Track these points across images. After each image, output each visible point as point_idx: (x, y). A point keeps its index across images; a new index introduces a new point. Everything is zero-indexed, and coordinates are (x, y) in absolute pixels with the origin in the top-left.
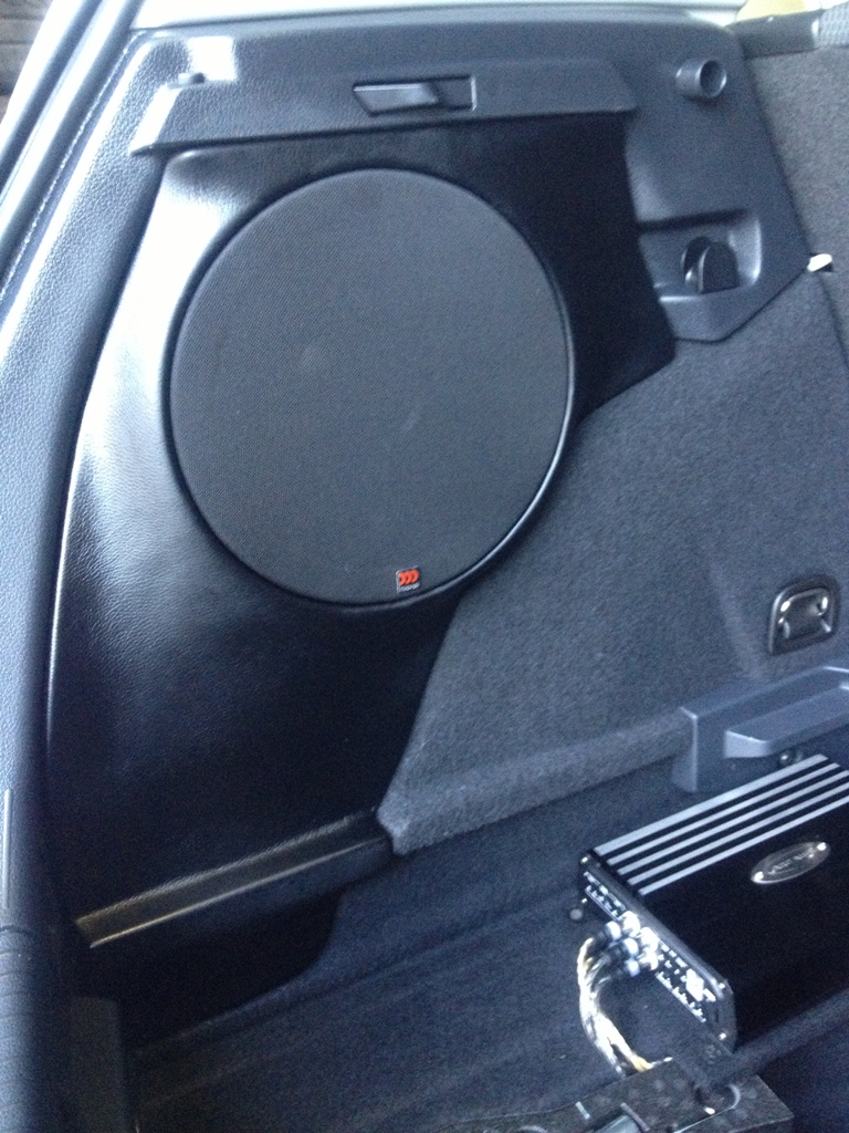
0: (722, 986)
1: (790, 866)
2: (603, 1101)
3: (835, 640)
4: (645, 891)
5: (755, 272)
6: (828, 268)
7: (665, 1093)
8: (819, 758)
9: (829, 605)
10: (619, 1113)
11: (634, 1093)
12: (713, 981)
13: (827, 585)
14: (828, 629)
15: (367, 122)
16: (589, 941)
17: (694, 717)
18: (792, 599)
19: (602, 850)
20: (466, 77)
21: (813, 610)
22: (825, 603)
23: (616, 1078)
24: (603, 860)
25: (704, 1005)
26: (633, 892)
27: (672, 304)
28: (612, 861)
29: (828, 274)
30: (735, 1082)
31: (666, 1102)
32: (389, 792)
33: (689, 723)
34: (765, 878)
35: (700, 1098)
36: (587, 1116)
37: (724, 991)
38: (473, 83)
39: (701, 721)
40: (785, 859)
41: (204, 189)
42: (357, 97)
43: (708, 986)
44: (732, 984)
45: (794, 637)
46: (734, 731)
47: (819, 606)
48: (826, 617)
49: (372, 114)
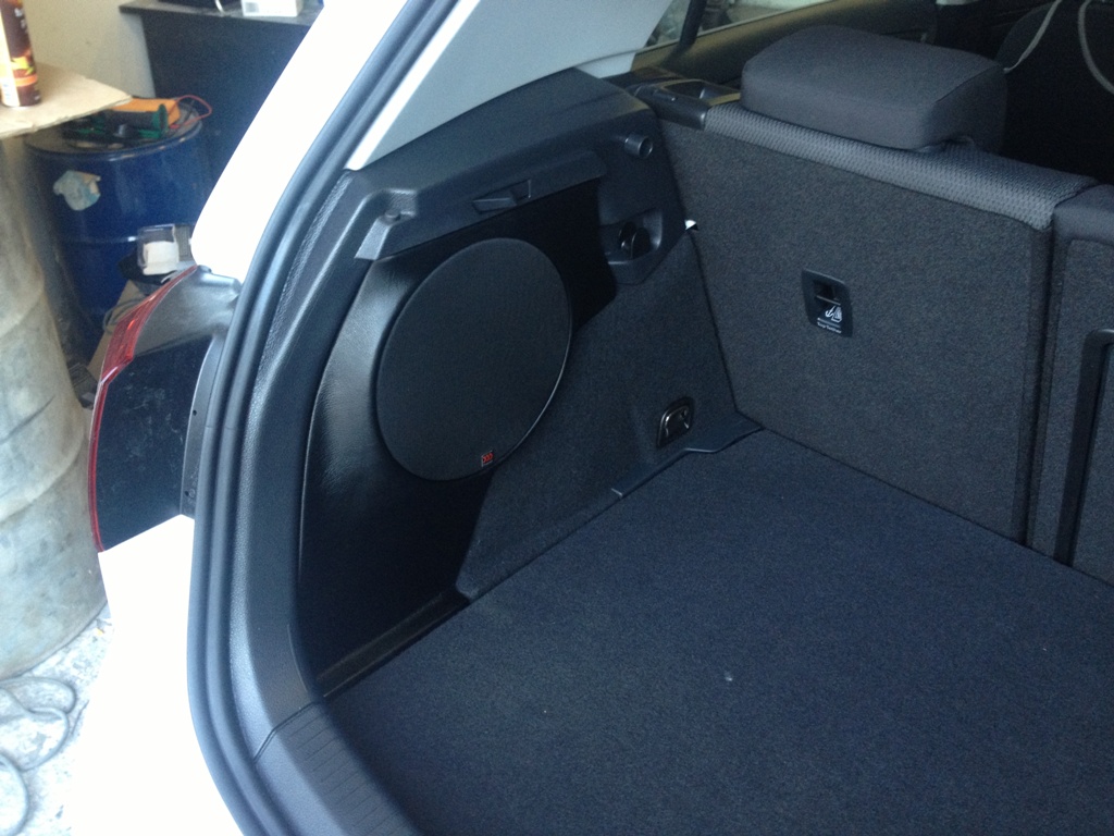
3: (691, 432)
5: (658, 242)
6: (694, 227)
9: (688, 412)
13: (687, 402)
14: (687, 426)
15: (479, 219)
18: (671, 414)
20: (525, 181)
21: (682, 417)
22: (685, 413)
27: (614, 265)
29: (694, 231)
32: (461, 573)
38: (529, 182)
42: (473, 205)
45: (671, 435)
47: (682, 414)
48: (686, 421)
49: (481, 213)
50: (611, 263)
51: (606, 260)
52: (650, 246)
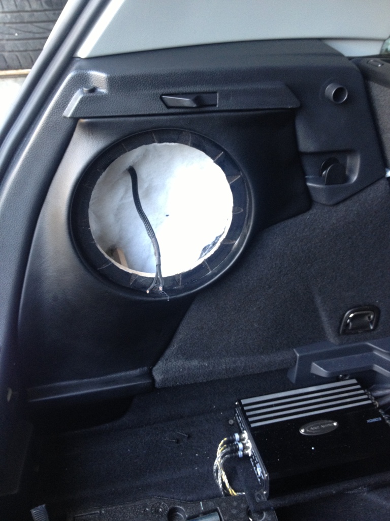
0: (266, 475)
1: (318, 430)
2: (211, 504)
3: (375, 332)
4: (253, 425)
5: (355, 178)
7: (236, 508)
8: (354, 381)
9: (374, 317)
10: (216, 510)
11: (224, 504)
12: (264, 472)
13: (376, 310)
14: (372, 328)
15: (166, 111)
16: (225, 439)
17: (298, 355)
18: (355, 313)
19: (244, 402)
20: (215, 93)
21: (367, 318)
22: (372, 317)
23: (220, 496)
24: (242, 406)
25: (260, 478)
26: (249, 424)
27: (311, 187)
28: (245, 408)
30: (265, 511)
31: (234, 512)
32: (159, 362)
33: (296, 356)
34: (305, 432)
35: (249, 514)
36: (202, 509)
37: (267, 477)
38: (218, 95)
39: (301, 357)
40: (316, 426)
41: (92, 134)
42: (163, 99)
43: (262, 472)
44: (270, 476)
45: (352, 329)
46: (316, 363)
47: (369, 318)
48: (371, 322)
49: (168, 107)
50: (309, 184)
51: (305, 181)
52: (346, 179)
